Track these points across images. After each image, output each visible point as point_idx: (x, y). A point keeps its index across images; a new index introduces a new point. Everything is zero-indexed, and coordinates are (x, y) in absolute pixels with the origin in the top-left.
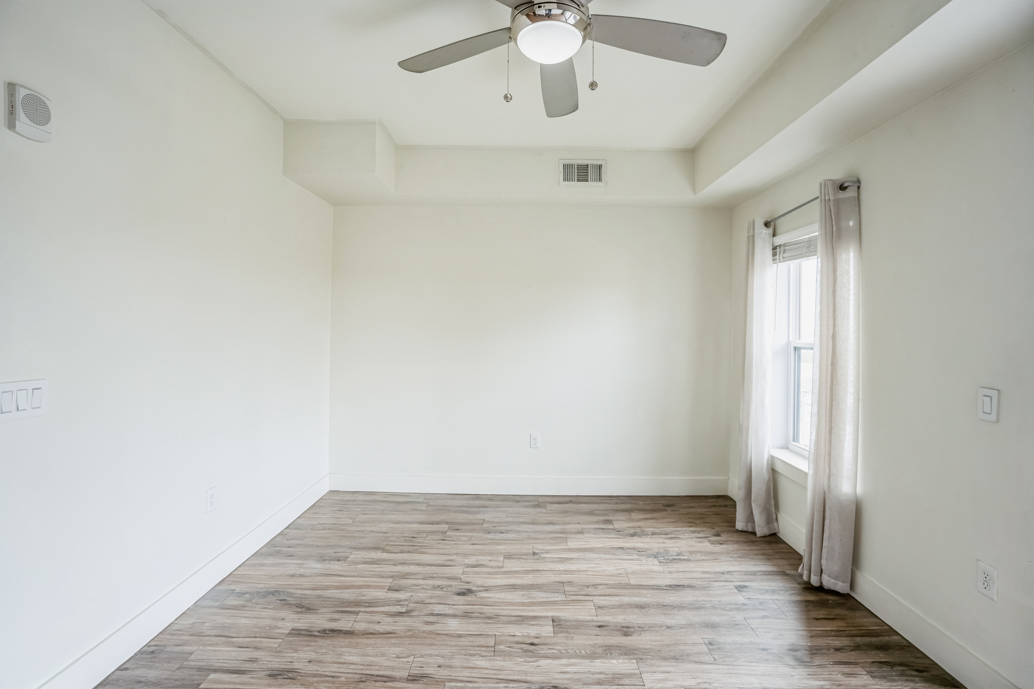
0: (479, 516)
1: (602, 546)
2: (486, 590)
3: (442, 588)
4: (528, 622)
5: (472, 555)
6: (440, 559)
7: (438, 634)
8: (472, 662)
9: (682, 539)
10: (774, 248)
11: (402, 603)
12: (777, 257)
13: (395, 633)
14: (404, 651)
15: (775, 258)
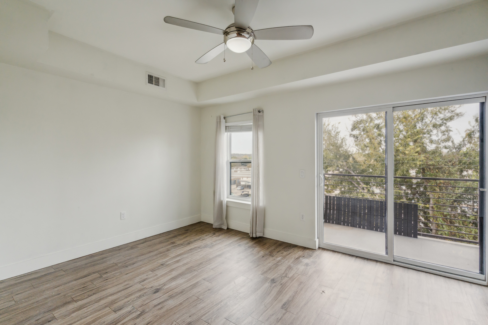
0: (108, 263)
1: (183, 251)
2: (164, 285)
3: (143, 295)
4: (198, 285)
5: (134, 278)
6: (121, 287)
7: (171, 309)
8: (199, 307)
9: (206, 239)
10: (226, 127)
11: (132, 312)
12: (227, 130)
13: (151, 322)
14: (167, 323)
15: (226, 130)
